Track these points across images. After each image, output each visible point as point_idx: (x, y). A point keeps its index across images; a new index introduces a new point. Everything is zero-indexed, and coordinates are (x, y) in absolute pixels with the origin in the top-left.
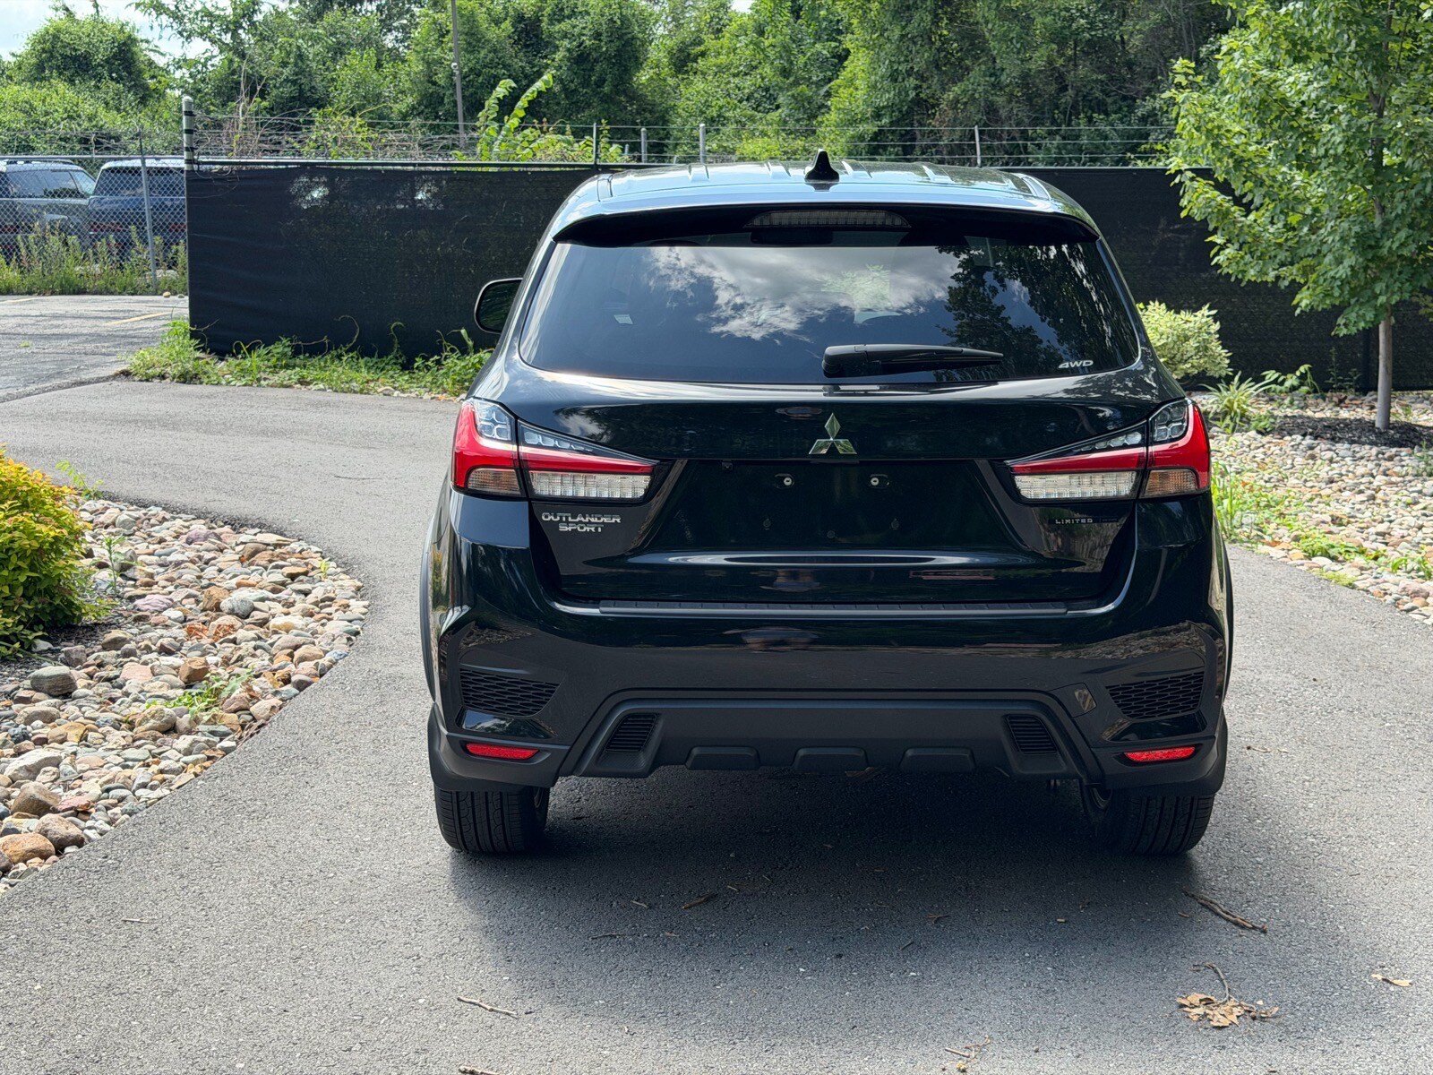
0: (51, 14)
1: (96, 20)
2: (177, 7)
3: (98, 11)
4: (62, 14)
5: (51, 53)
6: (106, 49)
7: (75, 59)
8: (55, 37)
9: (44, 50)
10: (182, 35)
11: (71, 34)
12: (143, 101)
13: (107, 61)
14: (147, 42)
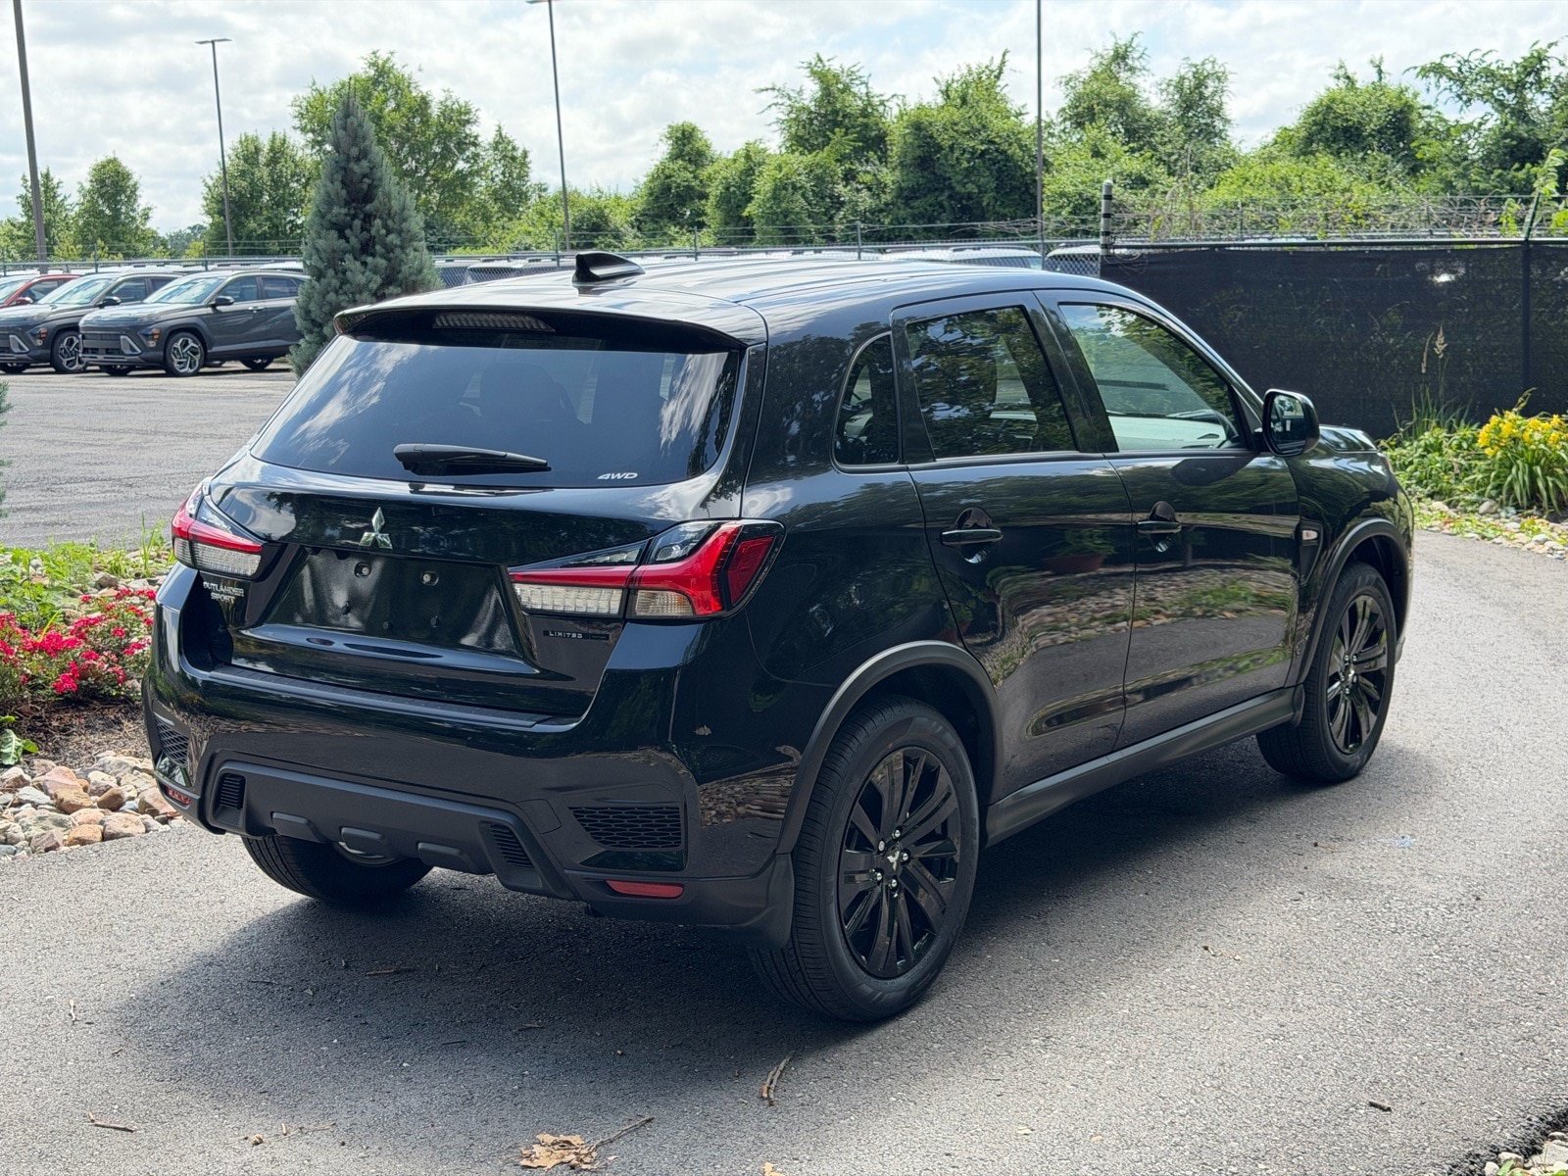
0: (1332, 84)
1: (1378, 87)
2: (1460, 69)
3: (1380, 79)
4: (1342, 83)
5: (1321, 126)
6: (1379, 118)
7: (1346, 130)
8: (1329, 108)
9: (1315, 123)
10: (1461, 99)
11: (1345, 103)
12: (1414, 171)
13: (1379, 132)
14: (1429, 107)
